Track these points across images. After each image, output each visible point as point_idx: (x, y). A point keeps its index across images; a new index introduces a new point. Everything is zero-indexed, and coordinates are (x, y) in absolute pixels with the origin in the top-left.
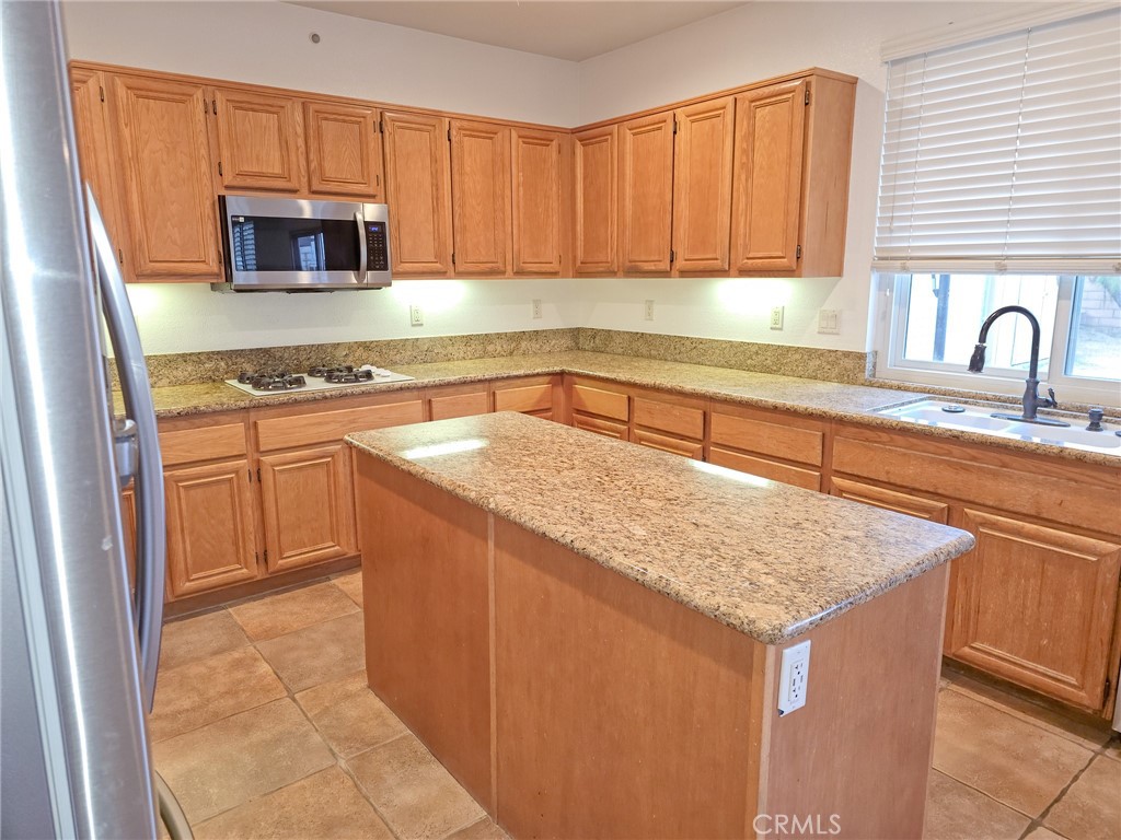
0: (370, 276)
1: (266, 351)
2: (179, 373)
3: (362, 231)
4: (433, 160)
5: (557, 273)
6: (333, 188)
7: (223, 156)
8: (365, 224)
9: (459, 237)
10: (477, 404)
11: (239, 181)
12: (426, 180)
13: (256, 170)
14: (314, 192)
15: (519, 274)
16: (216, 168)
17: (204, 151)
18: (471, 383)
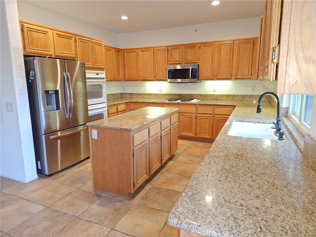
0: (192, 80)
1: (180, 94)
2: (166, 97)
3: (190, 71)
4: (212, 53)
5: (250, 79)
6: (188, 62)
7: (169, 59)
8: (192, 69)
9: (218, 70)
10: (209, 110)
11: (171, 63)
12: (210, 58)
13: (175, 60)
14: (185, 63)
15: (236, 79)
16: (168, 61)
17: (166, 58)
18: (208, 105)
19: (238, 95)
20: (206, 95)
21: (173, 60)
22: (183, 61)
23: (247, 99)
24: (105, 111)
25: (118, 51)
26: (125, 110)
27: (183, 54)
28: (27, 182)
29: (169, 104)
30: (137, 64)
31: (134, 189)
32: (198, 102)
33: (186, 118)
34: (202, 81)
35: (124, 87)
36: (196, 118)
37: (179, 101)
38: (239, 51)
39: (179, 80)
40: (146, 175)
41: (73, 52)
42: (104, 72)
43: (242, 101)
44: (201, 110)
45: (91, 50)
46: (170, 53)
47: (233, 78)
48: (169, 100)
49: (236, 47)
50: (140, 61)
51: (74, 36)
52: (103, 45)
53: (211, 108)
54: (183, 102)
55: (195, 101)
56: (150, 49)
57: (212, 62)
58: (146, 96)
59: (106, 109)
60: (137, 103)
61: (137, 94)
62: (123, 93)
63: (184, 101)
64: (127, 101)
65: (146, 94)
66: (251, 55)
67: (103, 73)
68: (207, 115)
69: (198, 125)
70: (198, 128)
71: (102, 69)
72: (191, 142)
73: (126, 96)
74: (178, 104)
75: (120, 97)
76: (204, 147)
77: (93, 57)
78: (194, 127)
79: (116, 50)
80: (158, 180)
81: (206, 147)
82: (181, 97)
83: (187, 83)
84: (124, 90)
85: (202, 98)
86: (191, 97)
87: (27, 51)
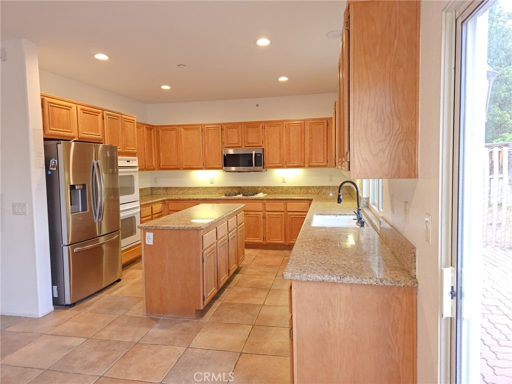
0: (257, 168)
1: (240, 187)
2: (220, 191)
3: (254, 156)
4: (280, 134)
5: (326, 166)
6: (250, 145)
7: (225, 140)
8: (255, 154)
9: (287, 156)
10: (280, 206)
11: (227, 146)
12: (277, 141)
13: (232, 142)
14: (246, 147)
15: (310, 166)
16: (223, 143)
17: (220, 140)
18: (278, 199)
19: (313, 187)
20: (274, 187)
21: (229, 142)
22: (243, 144)
23: (324, 191)
24: (137, 213)
25: (150, 128)
26: (162, 212)
27: (243, 134)
28: (40, 316)
29: (228, 200)
30: (177, 145)
31: (204, 304)
32: (264, 197)
33: (251, 218)
34: (268, 170)
35: (156, 178)
36: (264, 217)
37: (240, 196)
38: (311, 133)
39: (233, 169)
40: (214, 288)
41: (100, 133)
42: (137, 158)
43: (318, 193)
44: (270, 206)
45: (121, 129)
46: (225, 133)
47: (307, 165)
48: (226, 195)
49: (307, 128)
50: (183, 143)
51: (101, 111)
52: (135, 121)
53: (282, 204)
54: (245, 197)
55: (261, 195)
56: (198, 127)
57: (280, 145)
58: (191, 191)
59: (139, 210)
60: (180, 200)
61: (176, 188)
62: (154, 188)
63: (246, 195)
64: (165, 198)
65: (190, 188)
66: (325, 138)
67: (135, 160)
68: (278, 213)
69: (267, 226)
70: (267, 231)
71: (134, 154)
72: (259, 251)
73: (160, 192)
74: (240, 199)
75: (150, 193)
76: (276, 255)
77: (123, 138)
78: (262, 230)
79: (149, 127)
80: (227, 295)
81: (279, 255)
82: (241, 190)
83: (250, 172)
84: (156, 182)
85: (269, 191)
86: (255, 190)
87: (47, 133)
